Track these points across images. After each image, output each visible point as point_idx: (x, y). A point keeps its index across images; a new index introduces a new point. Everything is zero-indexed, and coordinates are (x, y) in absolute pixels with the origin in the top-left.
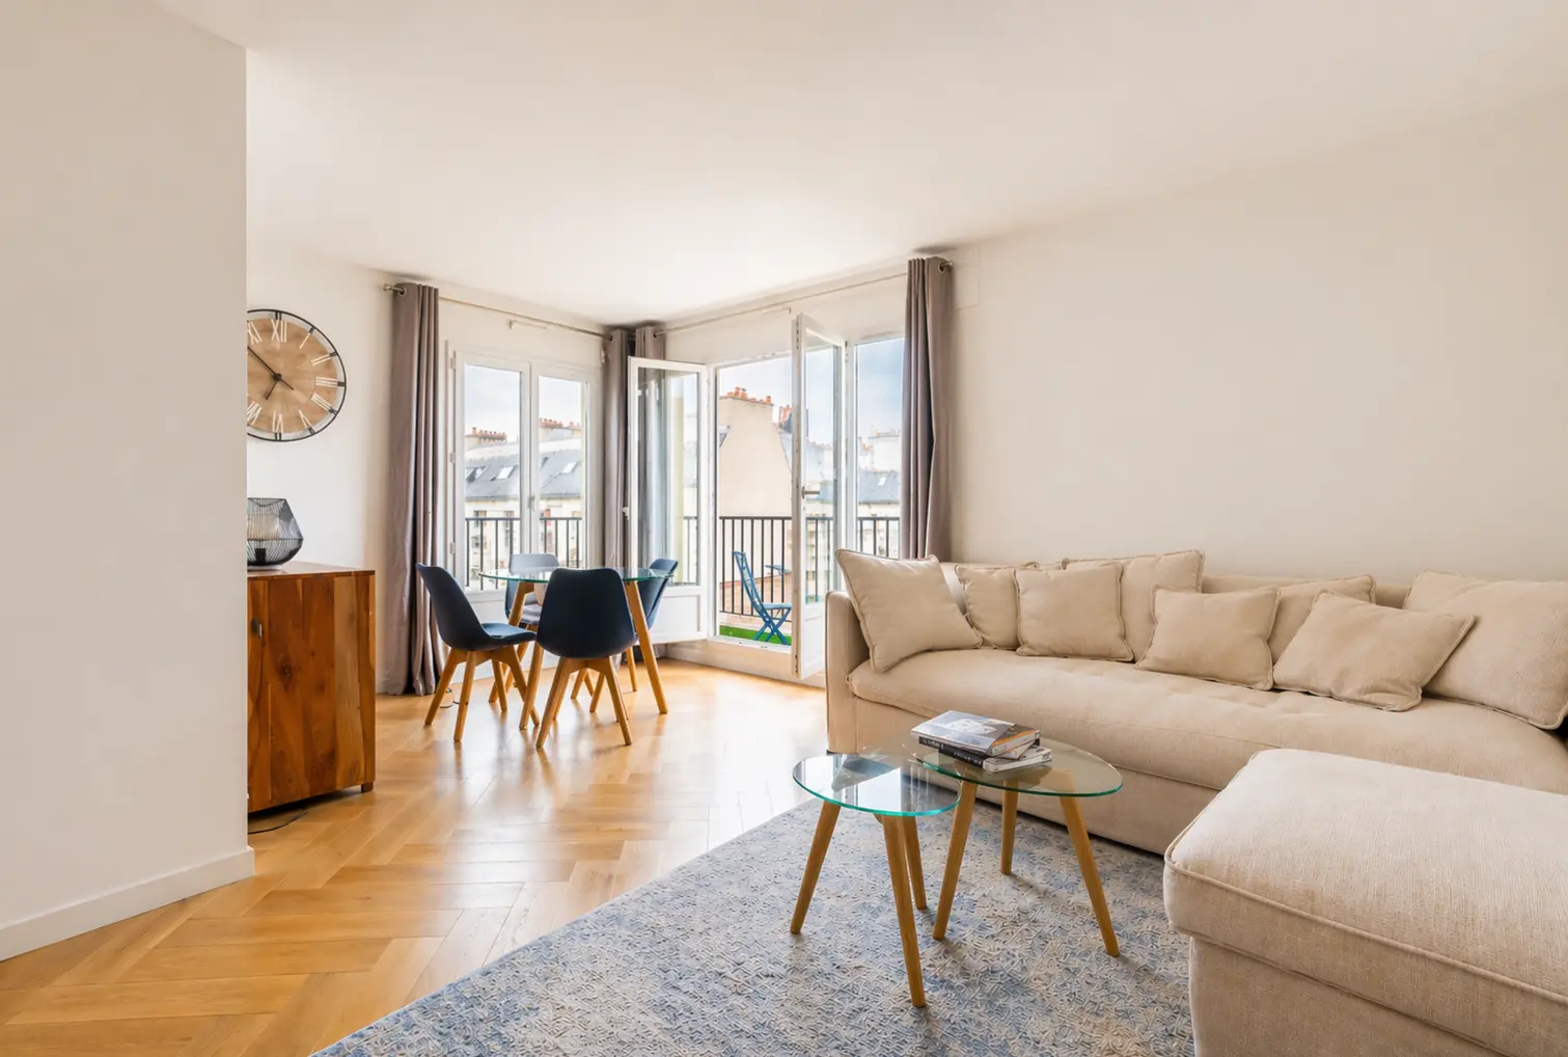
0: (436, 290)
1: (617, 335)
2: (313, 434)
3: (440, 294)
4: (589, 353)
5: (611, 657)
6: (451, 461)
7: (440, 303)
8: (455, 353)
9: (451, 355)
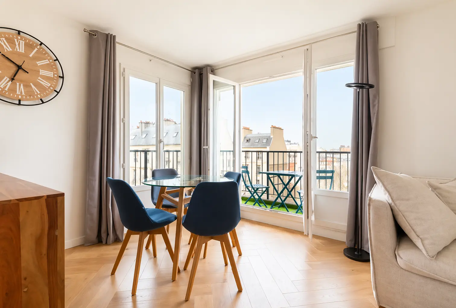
0: (114, 37)
1: (197, 71)
2: (43, 103)
3: (117, 40)
4: (185, 79)
5: (228, 233)
6: (123, 122)
7: (117, 45)
8: (124, 69)
9: (122, 71)
